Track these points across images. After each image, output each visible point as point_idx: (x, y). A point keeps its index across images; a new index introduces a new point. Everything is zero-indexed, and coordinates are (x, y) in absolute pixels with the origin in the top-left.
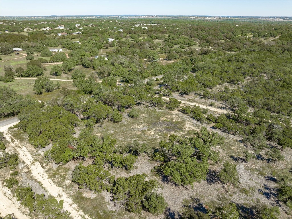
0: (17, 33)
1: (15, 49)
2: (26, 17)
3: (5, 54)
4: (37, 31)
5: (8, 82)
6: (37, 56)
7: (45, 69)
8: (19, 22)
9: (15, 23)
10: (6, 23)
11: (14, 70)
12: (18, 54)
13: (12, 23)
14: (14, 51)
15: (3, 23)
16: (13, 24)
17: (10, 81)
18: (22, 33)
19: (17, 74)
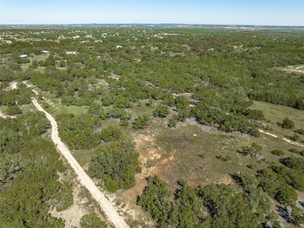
0: (52, 40)
1: (44, 51)
2: (67, 25)
3: (37, 54)
4: (67, 39)
5: (33, 68)
6: (56, 56)
7: (57, 63)
8: (57, 31)
9: (53, 32)
10: (47, 31)
12: (45, 54)
13: (52, 31)
14: (43, 53)
15: (44, 32)
16: (52, 32)
17: (35, 68)
18: (56, 41)
19: (39, 64)
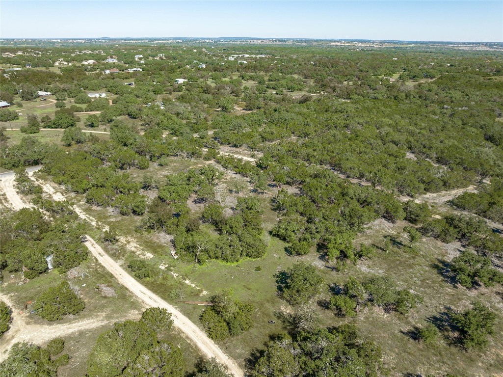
0: (43, 69)
1: (40, 93)
2: (59, 41)
3: (27, 100)
4: (74, 66)
5: (31, 133)
6: (69, 103)
7: (79, 119)
8: (47, 51)
9: (40, 53)
10: (28, 52)
11: (39, 120)
12: (45, 100)
13: (37, 52)
14: (39, 96)
15: (23, 52)
16: (38, 54)
17: (34, 133)
18: (51, 69)
19: (43, 124)
